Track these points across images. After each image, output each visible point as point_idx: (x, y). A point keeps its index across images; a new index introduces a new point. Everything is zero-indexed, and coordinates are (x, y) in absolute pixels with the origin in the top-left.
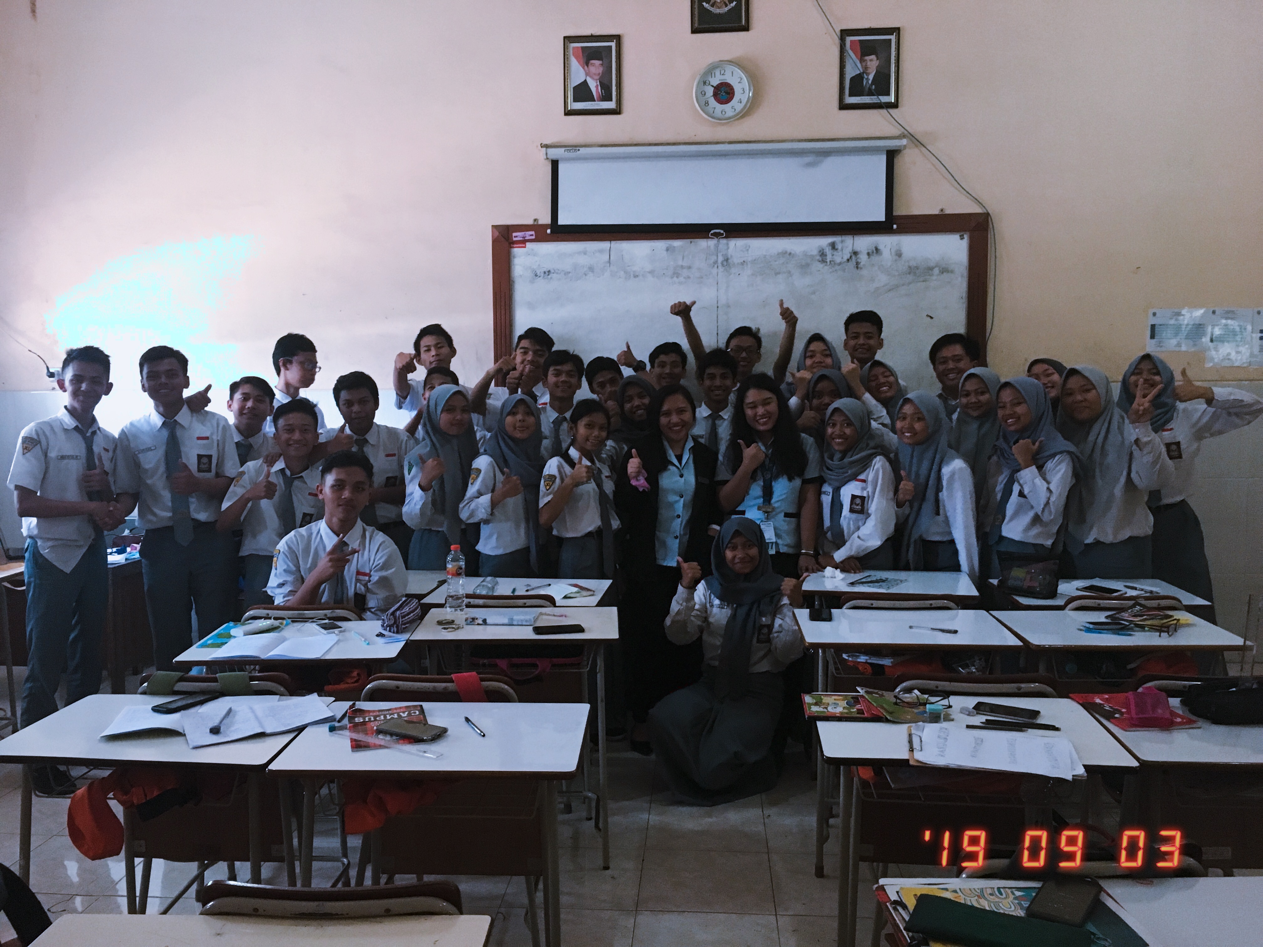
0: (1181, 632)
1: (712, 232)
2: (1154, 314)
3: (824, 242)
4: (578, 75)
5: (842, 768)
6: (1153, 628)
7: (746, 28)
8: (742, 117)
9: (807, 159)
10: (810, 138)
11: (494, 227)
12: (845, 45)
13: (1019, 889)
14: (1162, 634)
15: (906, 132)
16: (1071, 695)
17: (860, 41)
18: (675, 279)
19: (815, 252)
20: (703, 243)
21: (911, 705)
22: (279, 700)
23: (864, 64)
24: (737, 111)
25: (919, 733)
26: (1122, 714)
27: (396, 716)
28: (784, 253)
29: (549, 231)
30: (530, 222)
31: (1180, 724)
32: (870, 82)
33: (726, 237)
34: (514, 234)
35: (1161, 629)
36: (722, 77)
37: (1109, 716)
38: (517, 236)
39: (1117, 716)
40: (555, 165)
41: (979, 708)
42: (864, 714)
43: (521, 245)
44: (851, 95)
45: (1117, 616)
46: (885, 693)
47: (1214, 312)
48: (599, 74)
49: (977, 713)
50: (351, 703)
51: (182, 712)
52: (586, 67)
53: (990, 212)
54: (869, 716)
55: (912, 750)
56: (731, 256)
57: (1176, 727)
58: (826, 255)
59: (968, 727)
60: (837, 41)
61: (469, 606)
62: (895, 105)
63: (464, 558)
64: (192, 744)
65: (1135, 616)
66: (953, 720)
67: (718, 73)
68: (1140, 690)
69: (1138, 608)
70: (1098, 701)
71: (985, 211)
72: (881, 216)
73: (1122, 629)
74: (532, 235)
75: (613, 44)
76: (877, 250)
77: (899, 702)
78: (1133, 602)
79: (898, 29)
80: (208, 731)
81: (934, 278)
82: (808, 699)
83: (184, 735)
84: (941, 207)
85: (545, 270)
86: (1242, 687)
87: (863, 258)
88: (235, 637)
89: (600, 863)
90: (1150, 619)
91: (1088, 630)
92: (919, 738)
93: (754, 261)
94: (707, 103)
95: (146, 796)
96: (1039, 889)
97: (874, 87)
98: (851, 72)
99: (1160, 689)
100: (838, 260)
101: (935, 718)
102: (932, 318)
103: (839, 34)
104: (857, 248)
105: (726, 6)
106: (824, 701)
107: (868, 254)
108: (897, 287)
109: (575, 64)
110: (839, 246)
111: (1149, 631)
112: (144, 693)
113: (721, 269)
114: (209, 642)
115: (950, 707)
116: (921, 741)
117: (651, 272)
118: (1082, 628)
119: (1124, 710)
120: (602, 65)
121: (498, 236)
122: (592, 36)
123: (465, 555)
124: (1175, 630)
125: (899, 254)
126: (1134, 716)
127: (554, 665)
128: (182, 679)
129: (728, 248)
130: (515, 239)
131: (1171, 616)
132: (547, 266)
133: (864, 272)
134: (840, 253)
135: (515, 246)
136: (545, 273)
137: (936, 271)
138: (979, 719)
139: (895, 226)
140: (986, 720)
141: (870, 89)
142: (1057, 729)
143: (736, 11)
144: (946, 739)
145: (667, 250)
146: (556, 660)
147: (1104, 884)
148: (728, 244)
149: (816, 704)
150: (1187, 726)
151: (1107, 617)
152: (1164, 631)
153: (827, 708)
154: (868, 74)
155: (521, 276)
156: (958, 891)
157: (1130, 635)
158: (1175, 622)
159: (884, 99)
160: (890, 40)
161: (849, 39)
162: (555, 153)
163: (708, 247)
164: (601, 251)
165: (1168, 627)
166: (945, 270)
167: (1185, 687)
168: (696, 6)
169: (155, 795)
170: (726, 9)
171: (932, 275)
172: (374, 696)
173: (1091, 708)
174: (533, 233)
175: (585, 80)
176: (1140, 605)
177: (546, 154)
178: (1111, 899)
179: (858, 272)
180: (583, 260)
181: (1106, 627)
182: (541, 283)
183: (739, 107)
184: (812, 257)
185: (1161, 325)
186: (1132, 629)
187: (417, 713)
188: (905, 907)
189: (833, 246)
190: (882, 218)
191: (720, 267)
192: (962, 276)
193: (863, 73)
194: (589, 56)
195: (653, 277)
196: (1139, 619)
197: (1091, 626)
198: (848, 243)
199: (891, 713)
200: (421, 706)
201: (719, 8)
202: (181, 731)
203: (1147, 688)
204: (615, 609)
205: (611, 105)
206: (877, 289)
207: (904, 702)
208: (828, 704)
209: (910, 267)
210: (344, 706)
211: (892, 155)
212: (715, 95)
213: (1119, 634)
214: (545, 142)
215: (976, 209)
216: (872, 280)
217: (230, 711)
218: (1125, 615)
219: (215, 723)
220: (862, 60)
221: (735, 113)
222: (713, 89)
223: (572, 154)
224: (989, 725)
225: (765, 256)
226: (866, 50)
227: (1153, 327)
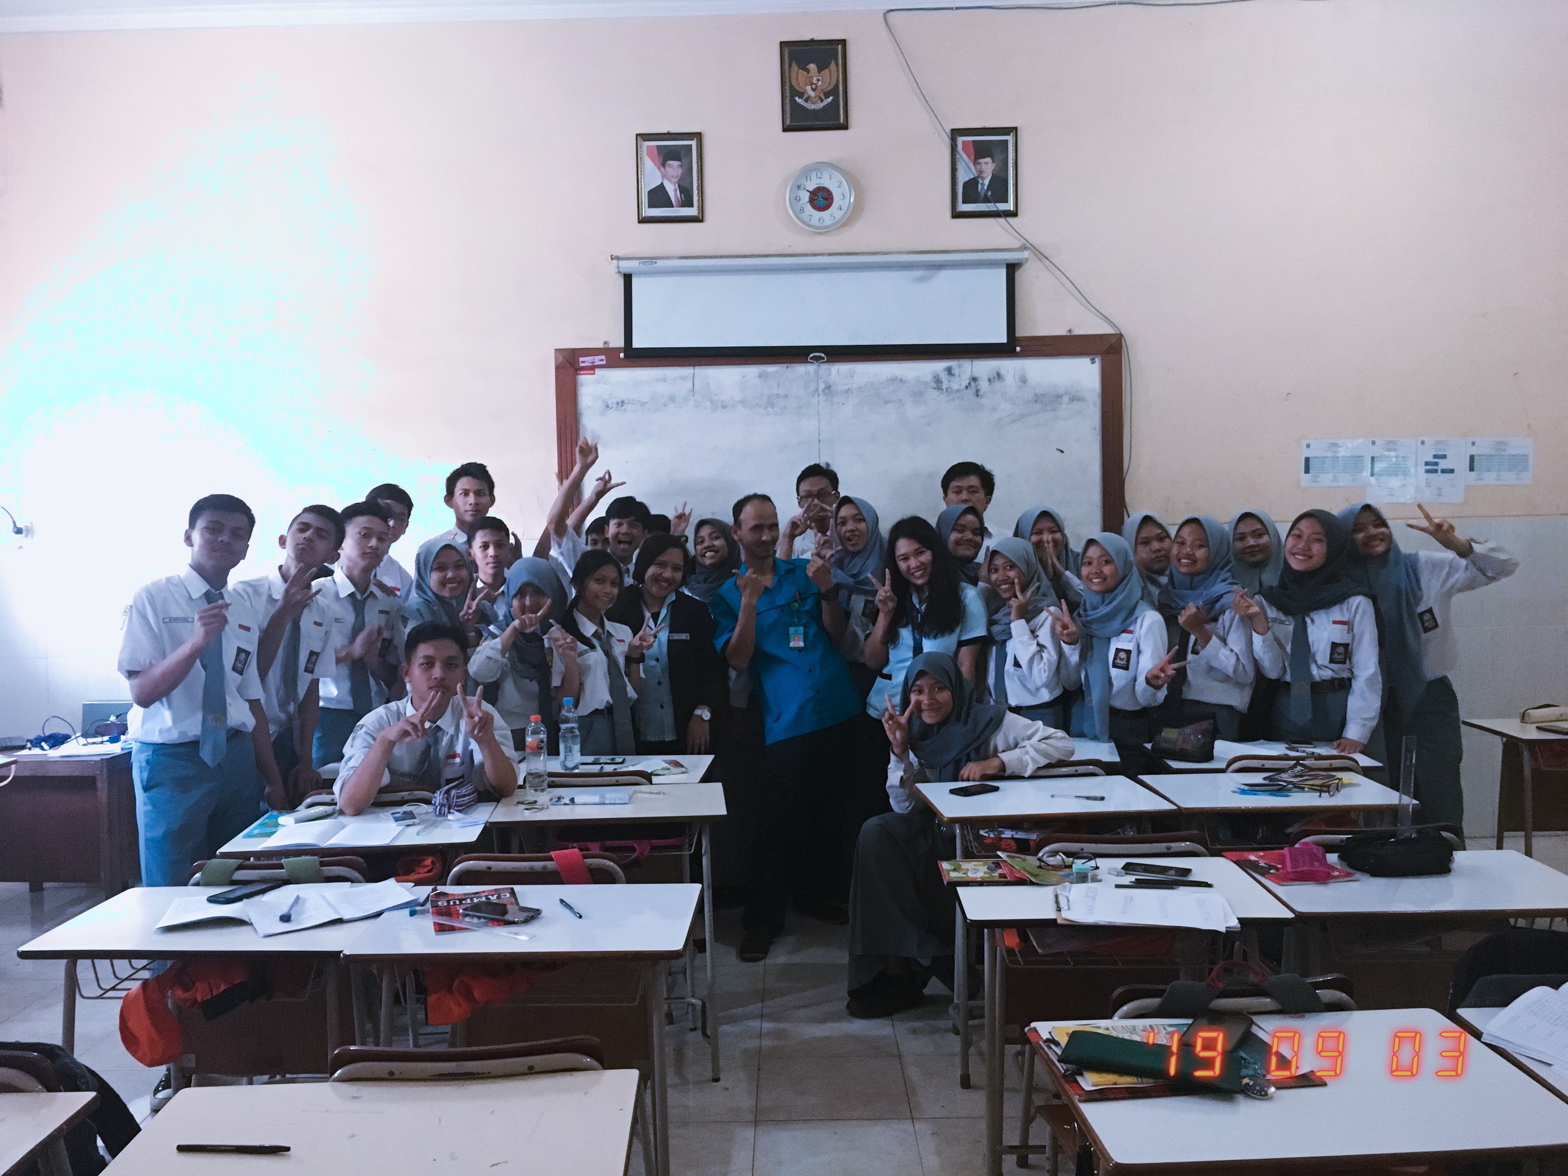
0: (1344, 791)
1: (811, 355)
2: (1308, 446)
3: (938, 366)
4: (653, 177)
5: (986, 931)
6: (1313, 789)
7: (845, 127)
8: (842, 226)
9: (919, 273)
10: (920, 249)
11: (558, 351)
12: (956, 145)
13: (1170, 1026)
14: (1323, 794)
15: (1027, 244)
16: (1223, 853)
17: (973, 141)
18: (770, 409)
19: (929, 378)
20: (800, 369)
21: (1056, 868)
22: (351, 887)
23: (978, 167)
24: (837, 218)
25: (1066, 894)
26: (1277, 869)
27: (484, 899)
28: (894, 380)
29: (622, 355)
30: (600, 345)
31: (1337, 877)
32: (986, 187)
33: (828, 361)
34: (581, 359)
35: (1323, 789)
36: (819, 181)
37: (1264, 872)
38: (585, 361)
39: (1272, 871)
40: (628, 279)
41: (1128, 868)
42: (1006, 878)
43: (588, 372)
44: (965, 201)
45: (1276, 777)
46: (1028, 857)
47: (1373, 443)
48: (678, 176)
49: (1126, 874)
50: (433, 887)
51: (245, 900)
52: (662, 169)
53: (1122, 332)
54: (1013, 879)
55: (1059, 910)
56: (834, 383)
57: (1332, 881)
58: (941, 382)
59: (1117, 886)
60: (948, 141)
61: (552, 785)
62: (1014, 214)
63: (546, 730)
64: (261, 933)
65: (1296, 777)
66: (1100, 881)
67: (813, 175)
68: (1297, 846)
69: (1299, 768)
70: (1252, 858)
71: (1118, 332)
72: (1001, 337)
73: (1279, 790)
74: (602, 360)
75: (693, 143)
76: (999, 375)
77: (1043, 866)
78: (1295, 762)
79: (1016, 129)
80: (278, 919)
81: (1063, 406)
82: (945, 865)
83: (251, 924)
84: (1068, 328)
85: (618, 400)
86: (1401, 837)
87: (984, 385)
88: (283, 826)
89: (709, 1074)
90: (1310, 780)
91: (1243, 792)
92: (1066, 900)
93: (860, 388)
94: (802, 210)
95: (212, 991)
96: (1190, 1025)
97: (990, 193)
98: (963, 177)
99: (1318, 844)
100: (955, 386)
101: (1082, 878)
102: (1062, 452)
103: (949, 134)
104: (976, 374)
105: (822, 101)
106: (963, 867)
107: (989, 380)
108: (1022, 416)
109: (649, 165)
110: (956, 371)
111: (1308, 792)
112: (197, 884)
113: (822, 398)
114: (256, 832)
115: (1097, 868)
116: (1068, 901)
117: (743, 402)
118: (1237, 790)
119: (1279, 866)
120: (681, 166)
121: (562, 362)
122: (669, 134)
123: (546, 727)
124: (1337, 789)
125: (1024, 380)
126: (1289, 870)
127: (654, 848)
128: (240, 867)
129: (830, 374)
130: (582, 365)
131: (1334, 776)
132: (621, 395)
133: (984, 401)
134: (958, 379)
135: (582, 372)
136: (618, 403)
137: (1065, 399)
138: (1129, 879)
139: (1018, 349)
140: (1136, 879)
141: (986, 195)
142: (1210, 886)
143: (833, 108)
144: (1094, 898)
145: (760, 376)
146: (654, 842)
147: (1255, 1018)
148: (830, 369)
149: (955, 870)
150: (1345, 879)
151: (1265, 779)
152: (1325, 792)
153: (966, 874)
154: (983, 178)
155: (589, 407)
156: (1111, 1028)
157: (1287, 796)
158: (1337, 781)
159: (1002, 207)
160: (1006, 142)
161: (960, 140)
162: (627, 266)
163: (808, 373)
164: (684, 378)
165: (1329, 786)
166: (1075, 398)
167: (1342, 841)
168: (788, 101)
169: (221, 990)
170: (822, 105)
171: (1061, 404)
172: (460, 880)
173: (1245, 865)
174: (603, 357)
175: (662, 183)
176: (1302, 765)
177: (618, 267)
178: (1262, 1031)
179: (978, 400)
180: (662, 389)
181: (1263, 788)
182: (613, 414)
183: (838, 214)
184: (926, 383)
185: (1315, 458)
186: (1290, 790)
187: (508, 895)
188: (1057, 1044)
189: (949, 370)
190: (1003, 339)
191: (821, 396)
192: (1095, 405)
193: (978, 177)
194: (666, 156)
195: (745, 407)
196: (1299, 779)
197: (1246, 788)
198: (967, 368)
199: (1036, 876)
200: (512, 889)
201: (814, 103)
202: (247, 919)
203: (1306, 844)
204: (719, 786)
205: (692, 212)
206: (1000, 420)
207: (1049, 865)
208: (968, 870)
209: (1036, 395)
210: (425, 891)
211: (1012, 269)
212: (812, 201)
213: (1275, 795)
214: (615, 254)
215: (1108, 330)
216: (994, 409)
217: (298, 899)
218: (1284, 776)
219: (284, 910)
220: (975, 163)
221: (834, 222)
222: (809, 194)
223: (648, 267)
224: (1140, 884)
225: (872, 384)
226: (980, 151)
227: (1307, 460)
